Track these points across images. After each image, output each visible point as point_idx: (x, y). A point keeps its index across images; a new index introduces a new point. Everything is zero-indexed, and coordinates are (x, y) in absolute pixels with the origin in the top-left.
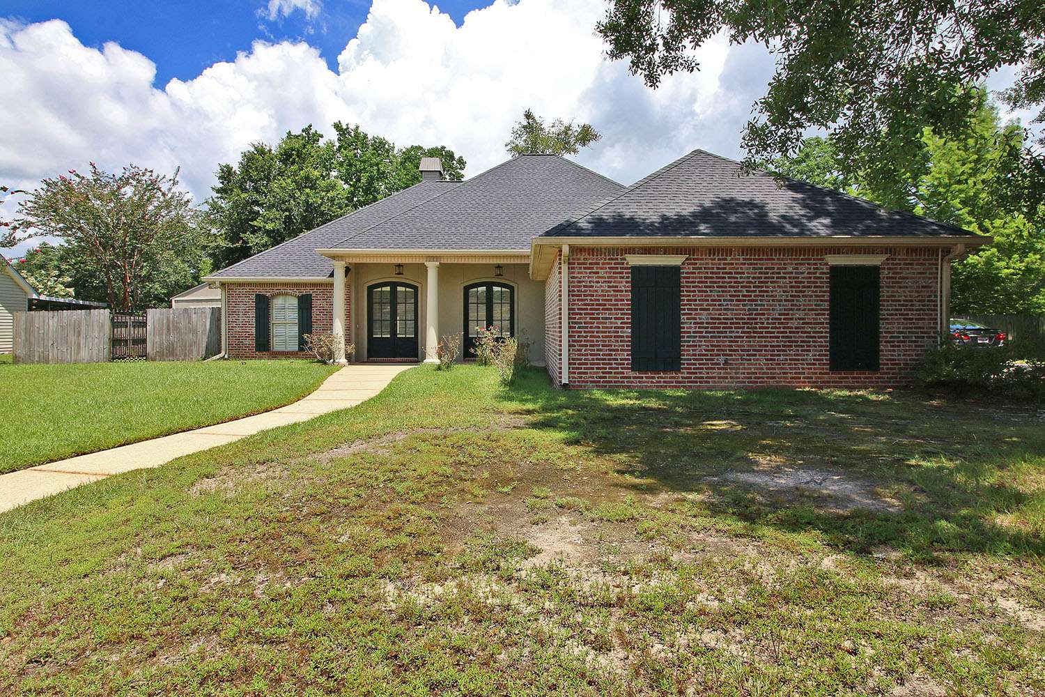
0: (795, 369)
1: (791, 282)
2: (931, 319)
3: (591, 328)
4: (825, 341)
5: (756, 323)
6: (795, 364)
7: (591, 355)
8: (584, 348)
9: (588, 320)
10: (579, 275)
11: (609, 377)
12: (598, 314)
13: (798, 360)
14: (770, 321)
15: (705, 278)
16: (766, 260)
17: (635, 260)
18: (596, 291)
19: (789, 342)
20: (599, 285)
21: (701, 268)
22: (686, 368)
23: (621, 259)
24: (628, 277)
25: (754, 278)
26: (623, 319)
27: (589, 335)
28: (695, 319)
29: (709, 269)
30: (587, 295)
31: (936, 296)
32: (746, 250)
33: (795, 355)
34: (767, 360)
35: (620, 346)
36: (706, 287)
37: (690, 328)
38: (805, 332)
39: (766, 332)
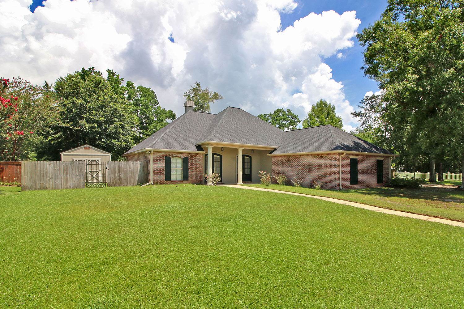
1: (372, 163)
2: (388, 172)
3: (344, 174)
4: (376, 177)
5: (367, 173)
7: (344, 181)
10: (342, 160)
11: (347, 186)
12: (345, 170)
13: (373, 181)
15: (361, 162)
16: (369, 158)
17: (351, 157)
19: (372, 177)
21: (360, 159)
22: (358, 183)
24: (350, 161)
25: (367, 162)
26: (349, 171)
28: (359, 172)
31: (389, 167)
32: (367, 155)
34: (369, 181)
35: (348, 178)
38: (374, 175)
39: (369, 175)
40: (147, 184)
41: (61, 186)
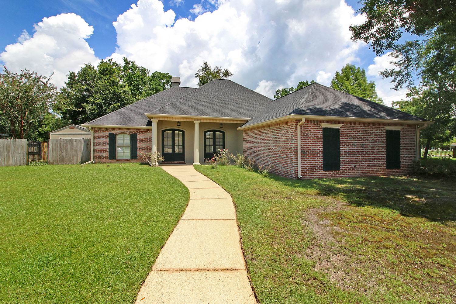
0: (376, 168)
1: (374, 136)
2: (414, 150)
3: (308, 153)
4: (384, 158)
5: (364, 151)
6: (376, 167)
7: (308, 164)
8: (306, 162)
9: (307, 150)
10: (304, 131)
11: (315, 174)
12: (311, 147)
13: (377, 165)
14: (368, 150)
15: (348, 133)
16: (367, 127)
17: (324, 126)
18: (310, 138)
19: (374, 158)
20: (311, 135)
21: (346, 130)
22: (342, 169)
23: (319, 125)
24: (321, 132)
25: (363, 134)
26: (320, 149)
27: (308, 156)
28: (344, 149)
29: (349, 130)
30: (307, 140)
31: (415, 142)
32: (361, 123)
33: (376, 163)
34: (367, 165)
35: (319, 160)
36: (348, 137)
37: (343, 153)
38: (379, 155)
39: (367, 155)
40: (87, 163)
41: (4, 164)
